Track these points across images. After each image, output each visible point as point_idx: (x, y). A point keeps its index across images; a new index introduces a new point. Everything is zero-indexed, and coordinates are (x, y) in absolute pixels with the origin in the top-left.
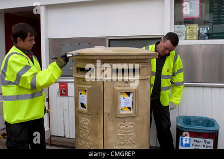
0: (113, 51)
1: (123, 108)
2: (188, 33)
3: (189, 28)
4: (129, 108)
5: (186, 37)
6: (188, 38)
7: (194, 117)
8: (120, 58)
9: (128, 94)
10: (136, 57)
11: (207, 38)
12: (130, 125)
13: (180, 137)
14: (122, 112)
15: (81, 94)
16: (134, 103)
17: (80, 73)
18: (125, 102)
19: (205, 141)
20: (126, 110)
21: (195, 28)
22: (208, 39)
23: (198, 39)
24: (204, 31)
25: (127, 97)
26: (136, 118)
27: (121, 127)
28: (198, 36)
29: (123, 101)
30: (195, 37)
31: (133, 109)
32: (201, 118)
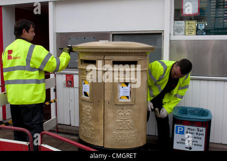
0: (114, 44)
1: (122, 97)
2: (187, 28)
3: (188, 24)
4: (128, 97)
5: (185, 33)
6: (187, 33)
7: (190, 108)
8: (119, 51)
9: (127, 84)
10: (133, 51)
11: (204, 33)
12: (127, 112)
13: (175, 125)
14: (120, 100)
15: (84, 83)
16: (132, 93)
17: (84, 64)
18: (123, 91)
19: (198, 129)
20: (124, 98)
21: (194, 24)
22: (206, 34)
23: (197, 34)
24: (202, 27)
25: (125, 87)
26: (134, 106)
27: (120, 114)
28: (197, 31)
29: (121, 90)
30: (194, 32)
31: (130, 97)
32: (197, 109)
